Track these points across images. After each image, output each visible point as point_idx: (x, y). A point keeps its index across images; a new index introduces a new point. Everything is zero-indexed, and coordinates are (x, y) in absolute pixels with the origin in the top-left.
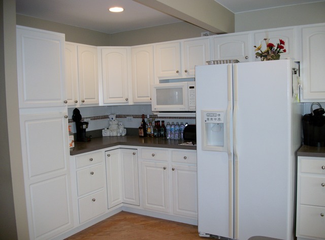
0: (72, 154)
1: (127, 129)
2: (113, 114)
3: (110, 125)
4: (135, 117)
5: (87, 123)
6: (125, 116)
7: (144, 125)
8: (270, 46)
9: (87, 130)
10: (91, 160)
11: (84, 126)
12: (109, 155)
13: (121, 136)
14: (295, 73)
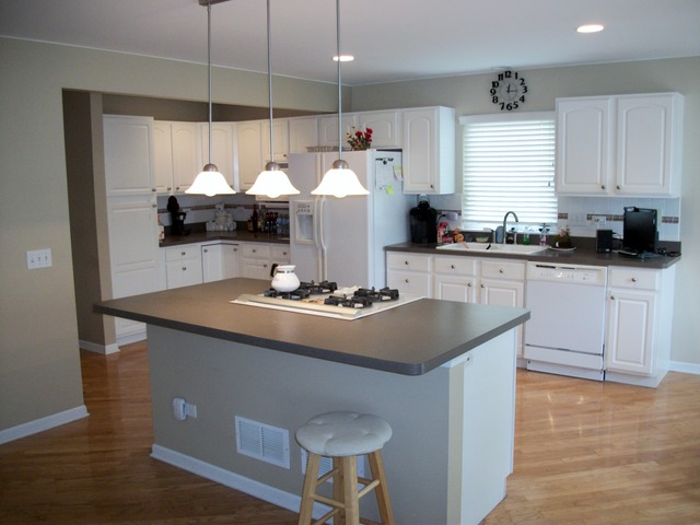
0: (161, 245)
1: (238, 222)
2: (220, 203)
3: (216, 217)
4: (247, 207)
5: (184, 214)
6: (235, 207)
7: (255, 218)
8: (359, 134)
9: (185, 222)
10: (184, 254)
11: (182, 217)
12: (206, 251)
13: (229, 231)
14: (385, 163)
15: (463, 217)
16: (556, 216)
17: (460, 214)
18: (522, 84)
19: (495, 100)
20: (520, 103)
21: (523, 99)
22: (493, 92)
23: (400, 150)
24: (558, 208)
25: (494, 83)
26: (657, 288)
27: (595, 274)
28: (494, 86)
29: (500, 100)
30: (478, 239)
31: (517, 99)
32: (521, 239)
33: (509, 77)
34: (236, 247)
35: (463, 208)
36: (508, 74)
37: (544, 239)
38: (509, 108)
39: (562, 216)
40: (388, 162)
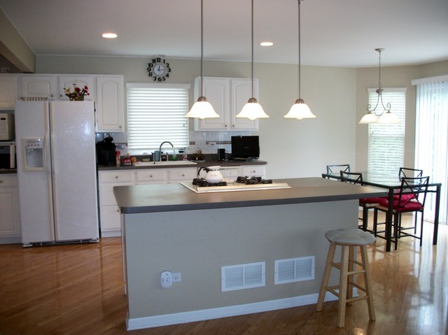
8: (77, 90)
15: (130, 147)
16: (188, 143)
17: (127, 145)
18: (168, 66)
19: (150, 75)
20: (166, 78)
21: (168, 75)
22: (149, 70)
25: (150, 64)
27: (235, 171)
28: (150, 66)
29: (154, 75)
30: (144, 160)
31: (164, 75)
32: (171, 158)
33: (160, 62)
35: (129, 141)
36: (159, 60)
37: (186, 157)
38: (160, 80)
39: (192, 143)
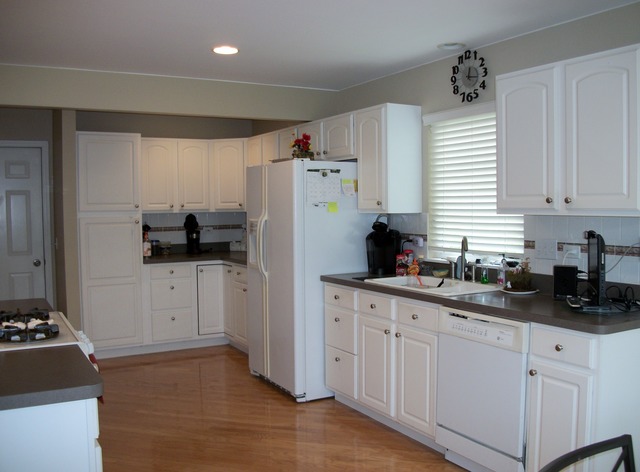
0: (146, 262)
8: (299, 142)
10: (172, 272)
11: (194, 236)
12: (201, 270)
14: (324, 175)
15: (429, 243)
16: (523, 244)
17: (425, 240)
18: (482, 65)
19: (456, 90)
20: (480, 90)
21: (483, 86)
22: (454, 80)
23: (355, 160)
24: (524, 232)
25: (454, 68)
26: (592, 365)
27: (511, 333)
28: (454, 72)
29: (461, 90)
30: (435, 273)
31: (477, 86)
33: (469, 58)
34: (230, 268)
35: (429, 231)
36: (467, 54)
37: (502, 277)
38: (470, 98)
39: (529, 245)
40: (330, 174)
